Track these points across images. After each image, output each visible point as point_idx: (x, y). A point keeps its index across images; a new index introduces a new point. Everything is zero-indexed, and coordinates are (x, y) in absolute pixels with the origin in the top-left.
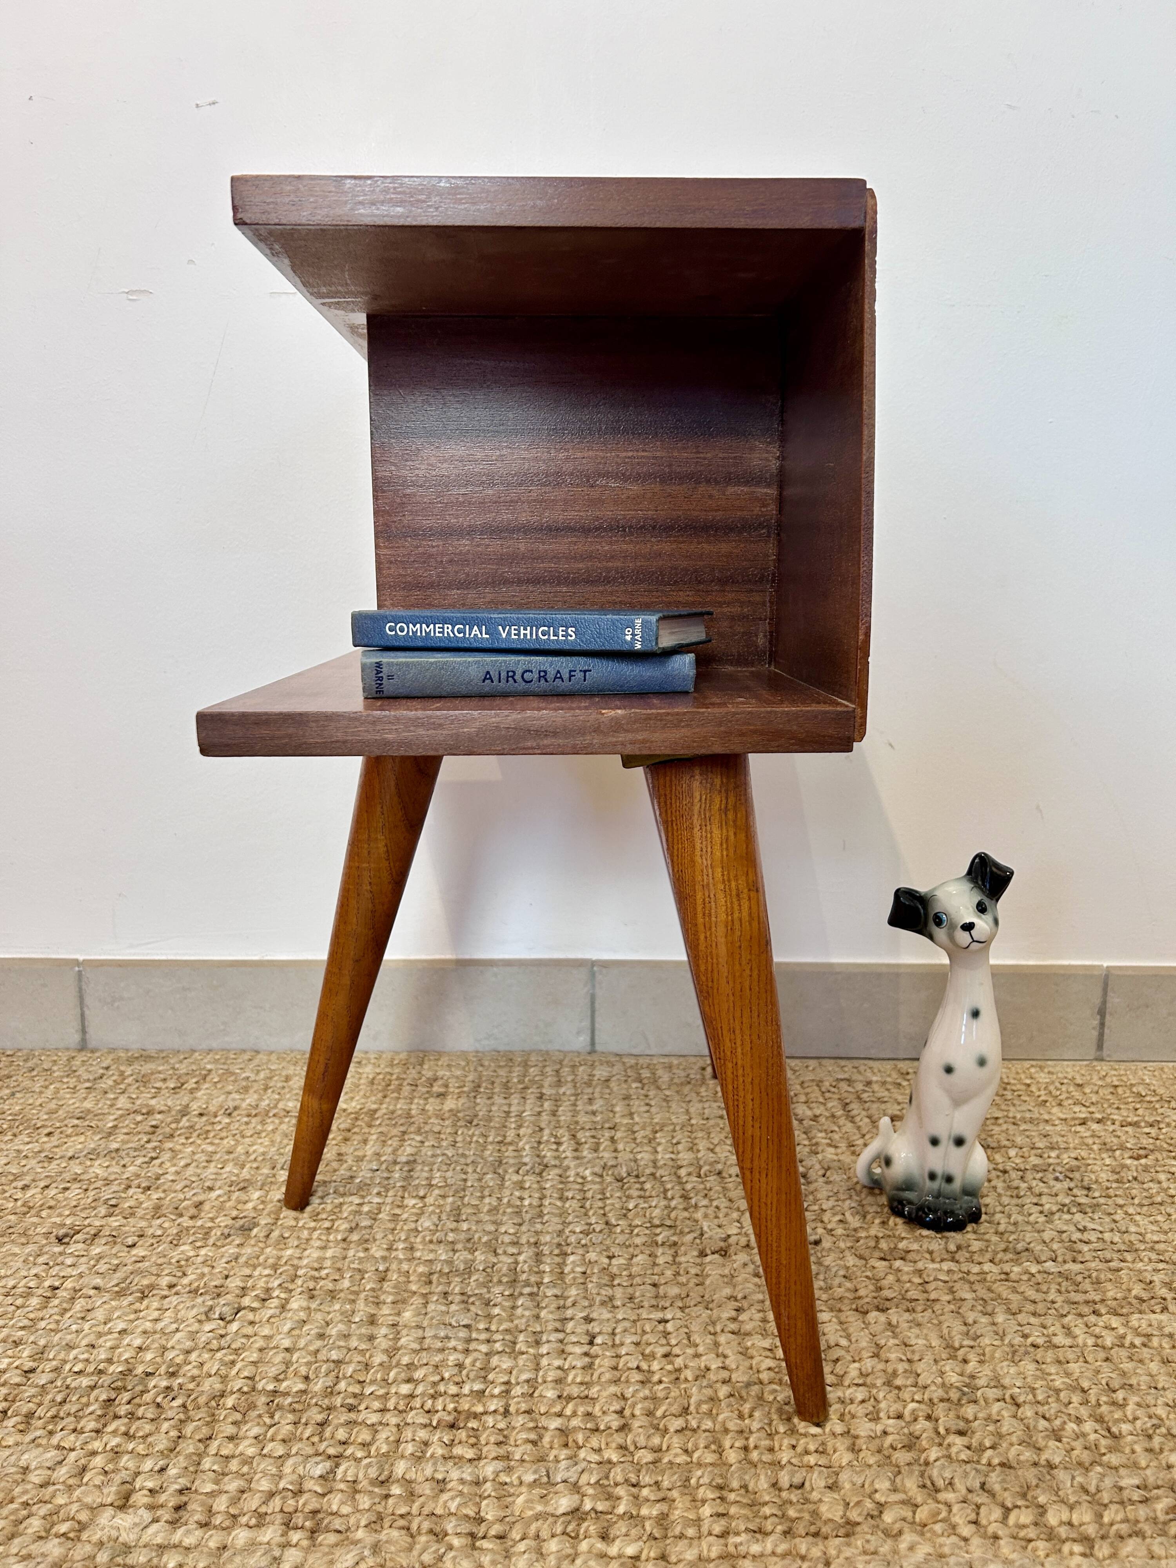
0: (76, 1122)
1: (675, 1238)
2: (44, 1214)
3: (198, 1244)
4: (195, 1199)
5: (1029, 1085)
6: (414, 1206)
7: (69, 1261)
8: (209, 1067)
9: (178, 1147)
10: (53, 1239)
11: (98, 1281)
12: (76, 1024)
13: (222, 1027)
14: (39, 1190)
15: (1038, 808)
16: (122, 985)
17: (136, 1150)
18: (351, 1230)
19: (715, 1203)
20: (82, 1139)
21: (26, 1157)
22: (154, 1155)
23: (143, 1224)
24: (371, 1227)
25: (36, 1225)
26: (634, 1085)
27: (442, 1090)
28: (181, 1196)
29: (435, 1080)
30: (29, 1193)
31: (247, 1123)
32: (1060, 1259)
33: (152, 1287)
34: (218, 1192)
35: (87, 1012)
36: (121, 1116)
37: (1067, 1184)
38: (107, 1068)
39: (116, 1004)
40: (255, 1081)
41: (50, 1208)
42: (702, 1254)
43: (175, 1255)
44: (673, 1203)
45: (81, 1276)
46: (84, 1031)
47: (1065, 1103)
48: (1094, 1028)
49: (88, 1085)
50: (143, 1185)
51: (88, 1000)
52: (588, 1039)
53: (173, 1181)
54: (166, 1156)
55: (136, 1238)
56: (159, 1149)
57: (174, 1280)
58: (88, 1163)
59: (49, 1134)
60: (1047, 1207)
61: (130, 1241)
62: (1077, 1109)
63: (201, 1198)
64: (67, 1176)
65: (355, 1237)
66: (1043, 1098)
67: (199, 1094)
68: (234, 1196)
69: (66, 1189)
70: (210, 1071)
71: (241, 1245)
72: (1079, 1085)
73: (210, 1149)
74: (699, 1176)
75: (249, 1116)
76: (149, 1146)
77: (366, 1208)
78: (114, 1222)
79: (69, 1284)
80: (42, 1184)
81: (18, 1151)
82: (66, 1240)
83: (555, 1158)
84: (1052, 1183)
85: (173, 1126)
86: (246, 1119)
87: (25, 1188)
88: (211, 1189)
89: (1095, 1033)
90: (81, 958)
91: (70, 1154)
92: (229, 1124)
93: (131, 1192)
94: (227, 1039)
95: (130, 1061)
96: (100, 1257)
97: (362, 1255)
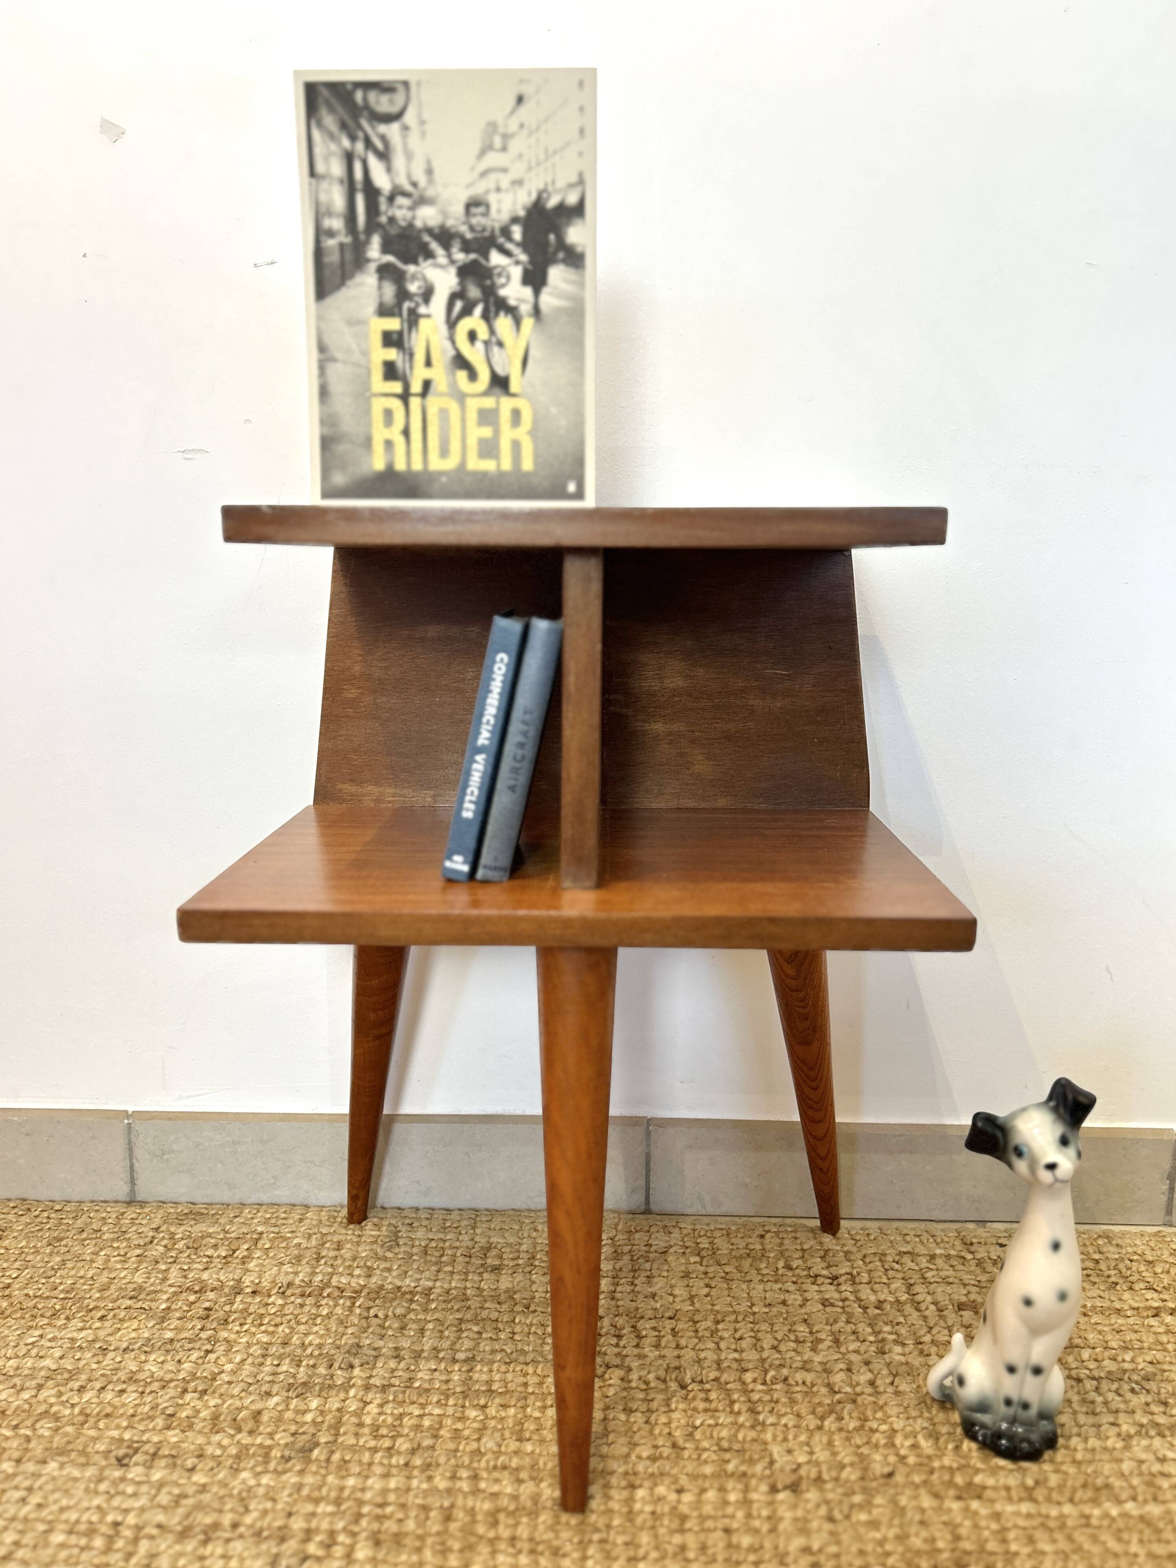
0: (129, 1302)
1: (743, 1468)
2: (101, 1425)
3: (259, 1469)
4: (253, 1407)
5: (1097, 1262)
6: (474, 1420)
7: (130, 1490)
8: (260, 1229)
9: (233, 1336)
10: (113, 1461)
11: (160, 1518)
12: (126, 1176)
13: (272, 1181)
14: (94, 1393)
15: (1108, 970)
16: (172, 1138)
17: (191, 1341)
18: (413, 1451)
19: (784, 1421)
20: (135, 1324)
21: (80, 1348)
22: (209, 1347)
23: (201, 1440)
24: (433, 1448)
25: (94, 1440)
26: (693, 1259)
27: (497, 1263)
28: (238, 1404)
29: (489, 1249)
30: (86, 1396)
31: (302, 1306)
32: (1140, 1498)
33: (216, 1526)
34: (276, 1399)
35: (136, 1164)
36: (175, 1294)
37: (1143, 1398)
38: (157, 1229)
39: (166, 1157)
40: (307, 1248)
41: (107, 1416)
42: (774, 1489)
43: (236, 1485)
44: (741, 1419)
45: (142, 1510)
46: (133, 1182)
47: (1137, 1287)
48: (1163, 1193)
49: (138, 1252)
50: (200, 1388)
51: (138, 1153)
52: (643, 1198)
53: (230, 1383)
54: (221, 1348)
55: (195, 1460)
56: (213, 1340)
57: (236, 1517)
58: (143, 1357)
59: (102, 1318)
60: (1125, 1428)
61: (189, 1463)
62: (1149, 1295)
63: (259, 1406)
64: (122, 1375)
65: (418, 1461)
66: (1113, 1279)
67: (251, 1265)
68: (294, 1403)
69: (123, 1391)
70: (261, 1233)
71: (302, 1472)
72: (1150, 1262)
73: (265, 1339)
74: (764, 1383)
75: (303, 1295)
76: (204, 1335)
77: (427, 1422)
78: (173, 1436)
79: (131, 1519)
80: (98, 1385)
81: (73, 1340)
82: (126, 1461)
83: (618, 1355)
84: (1129, 1395)
85: (227, 1308)
86: (299, 1301)
87: (81, 1390)
88: (268, 1394)
89: (1164, 1199)
90: (131, 1109)
91: (124, 1345)
92: (283, 1306)
93: (188, 1397)
94: (277, 1192)
95: (180, 1220)
96: (161, 1484)
97: (425, 1486)
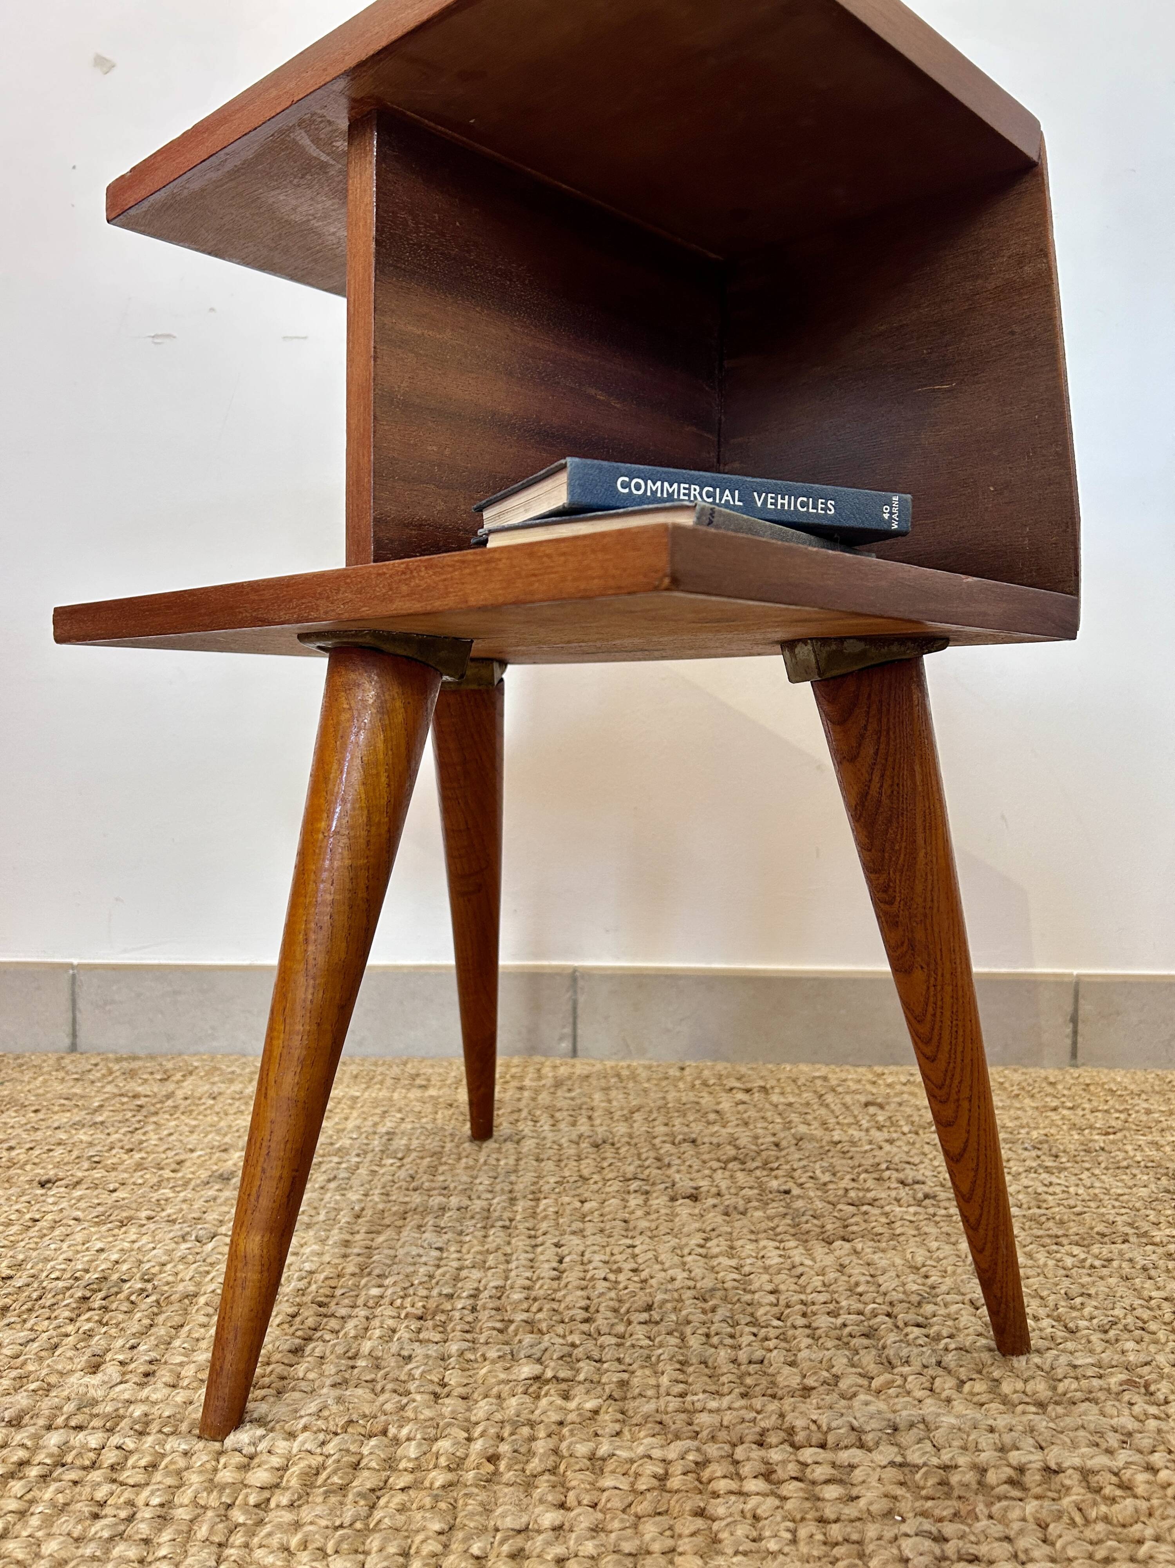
0: (63, 1101)
1: (647, 1188)
2: (28, 1168)
3: (178, 1189)
4: (177, 1158)
5: (1002, 1084)
6: (392, 1165)
7: (51, 1200)
8: (196, 1064)
9: (162, 1122)
10: (35, 1184)
11: (79, 1214)
12: (68, 1029)
13: (210, 1032)
14: (23, 1150)
15: (1003, 817)
16: (114, 988)
17: (120, 1122)
18: (329, 1181)
19: (688, 1163)
20: (68, 1114)
21: (13, 1127)
22: (137, 1126)
23: (126, 1175)
24: (349, 1179)
25: (19, 1176)
26: (613, 1080)
27: (424, 1083)
28: (164, 1156)
29: (418, 1075)
30: (13, 1153)
31: (230, 1105)
32: (1025, 1206)
33: (130, 1219)
34: (199, 1153)
35: (78, 1015)
36: (107, 1099)
37: (1034, 1153)
38: (96, 1065)
39: (108, 1008)
40: (241, 1075)
41: (34, 1164)
42: (673, 1199)
43: (155, 1196)
44: (647, 1163)
45: (61, 1210)
46: (74, 1035)
47: (1038, 1096)
48: (1067, 1036)
49: (76, 1076)
50: (127, 1147)
51: (81, 1004)
52: (570, 1046)
53: (156, 1145)
54: (151, 1127)
55: (117, 1185)
56: (144, 1122)
57: (153, 1214)
58: (74, 1132)
59: (36, 1111)
60: (1014, 1169)
61: (111, 1187)
62: (1048, 1099)
63: (182, 1157)
64: (52, 1140)
65: (332, 1185)
66: (1016, 1092)
67: (185, 1084)
68: (215, 1157)
69: (50, 1150)
70: (196, 1068)
71: (220, 1190)
72: (1051, 1083)
73: (194, 1123)
74: (674, 1144)
75: (233, 1099)
76: (134, 1119)
77: (344, 1165)
78: (97, 1174)
79: (49, 1217)
80: (28, 1146)
81: (5, 1123)
82: (49, 1185)
83: (533, 1131)
84: (1020, 1151)
85: (158, 1106)
86: (230, 1101)
87: (11, 1148)
88: (192, 1151)
89: (1068, 1042)
90: (75, 961)
91: (56, 1125)
92: (213, 1105)
93: (114, 1152)
94: (215, 1044)
95: (118, 1060)
96: (80, 1199)
97: (338, 1198)
